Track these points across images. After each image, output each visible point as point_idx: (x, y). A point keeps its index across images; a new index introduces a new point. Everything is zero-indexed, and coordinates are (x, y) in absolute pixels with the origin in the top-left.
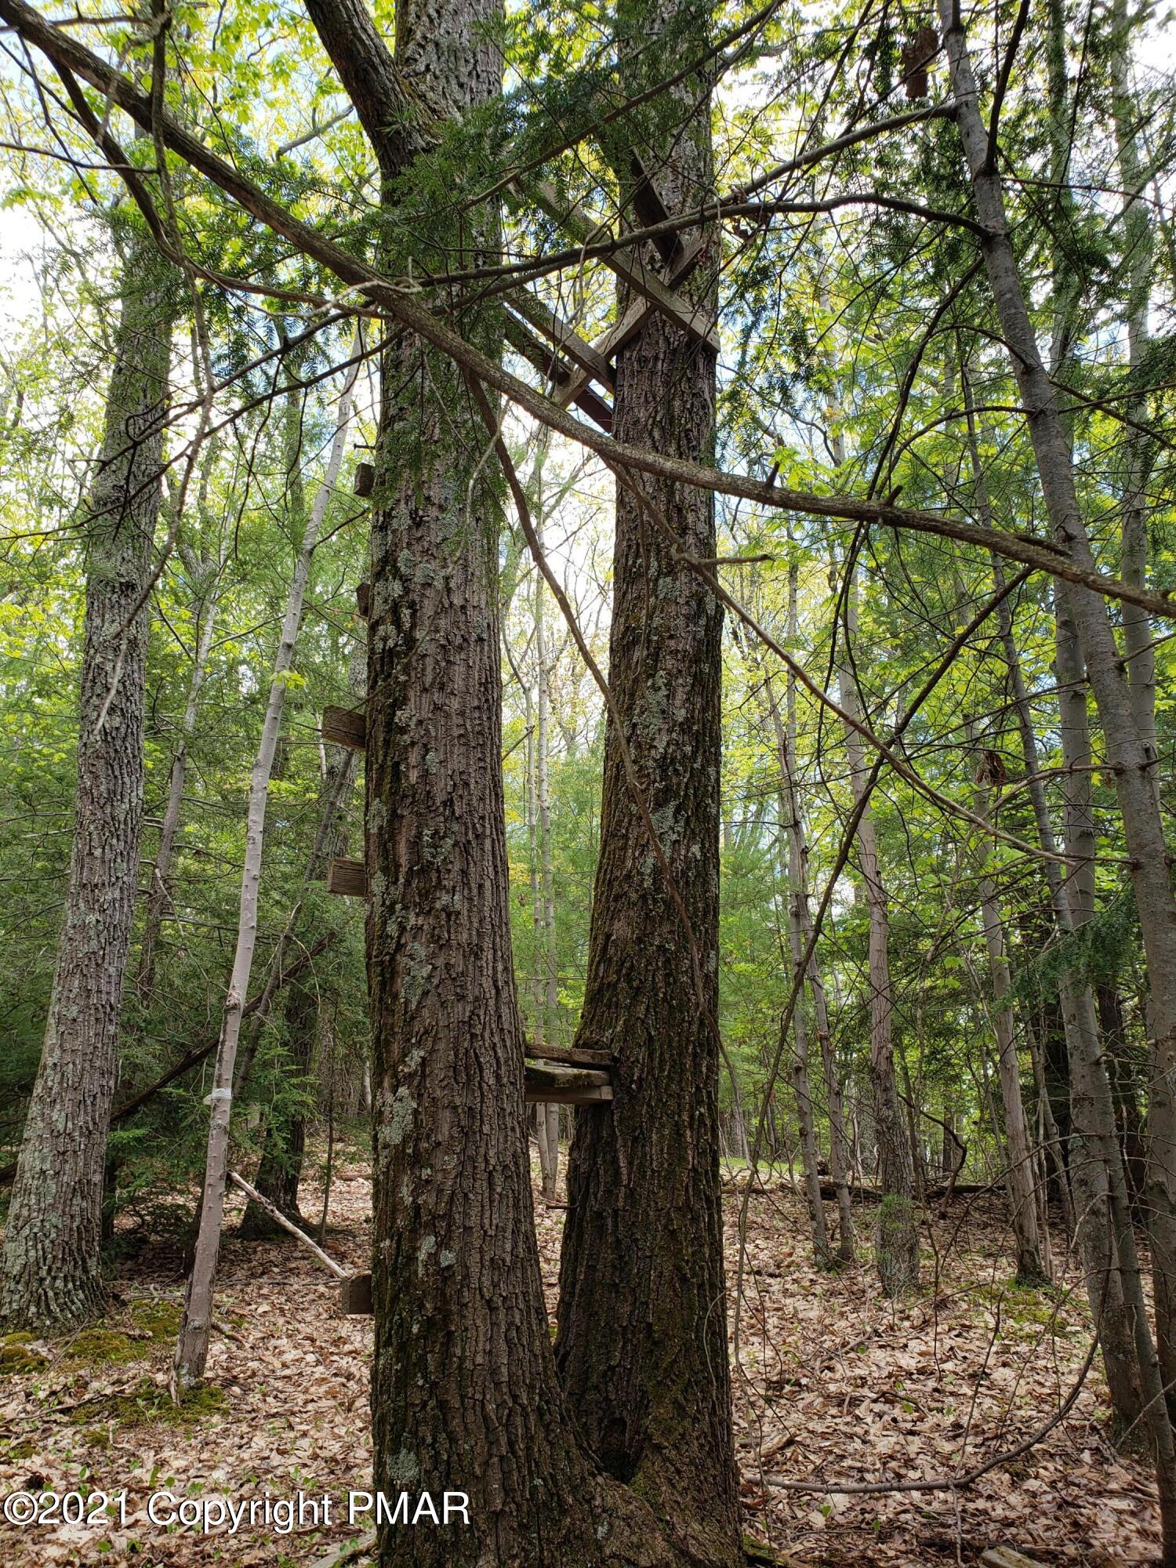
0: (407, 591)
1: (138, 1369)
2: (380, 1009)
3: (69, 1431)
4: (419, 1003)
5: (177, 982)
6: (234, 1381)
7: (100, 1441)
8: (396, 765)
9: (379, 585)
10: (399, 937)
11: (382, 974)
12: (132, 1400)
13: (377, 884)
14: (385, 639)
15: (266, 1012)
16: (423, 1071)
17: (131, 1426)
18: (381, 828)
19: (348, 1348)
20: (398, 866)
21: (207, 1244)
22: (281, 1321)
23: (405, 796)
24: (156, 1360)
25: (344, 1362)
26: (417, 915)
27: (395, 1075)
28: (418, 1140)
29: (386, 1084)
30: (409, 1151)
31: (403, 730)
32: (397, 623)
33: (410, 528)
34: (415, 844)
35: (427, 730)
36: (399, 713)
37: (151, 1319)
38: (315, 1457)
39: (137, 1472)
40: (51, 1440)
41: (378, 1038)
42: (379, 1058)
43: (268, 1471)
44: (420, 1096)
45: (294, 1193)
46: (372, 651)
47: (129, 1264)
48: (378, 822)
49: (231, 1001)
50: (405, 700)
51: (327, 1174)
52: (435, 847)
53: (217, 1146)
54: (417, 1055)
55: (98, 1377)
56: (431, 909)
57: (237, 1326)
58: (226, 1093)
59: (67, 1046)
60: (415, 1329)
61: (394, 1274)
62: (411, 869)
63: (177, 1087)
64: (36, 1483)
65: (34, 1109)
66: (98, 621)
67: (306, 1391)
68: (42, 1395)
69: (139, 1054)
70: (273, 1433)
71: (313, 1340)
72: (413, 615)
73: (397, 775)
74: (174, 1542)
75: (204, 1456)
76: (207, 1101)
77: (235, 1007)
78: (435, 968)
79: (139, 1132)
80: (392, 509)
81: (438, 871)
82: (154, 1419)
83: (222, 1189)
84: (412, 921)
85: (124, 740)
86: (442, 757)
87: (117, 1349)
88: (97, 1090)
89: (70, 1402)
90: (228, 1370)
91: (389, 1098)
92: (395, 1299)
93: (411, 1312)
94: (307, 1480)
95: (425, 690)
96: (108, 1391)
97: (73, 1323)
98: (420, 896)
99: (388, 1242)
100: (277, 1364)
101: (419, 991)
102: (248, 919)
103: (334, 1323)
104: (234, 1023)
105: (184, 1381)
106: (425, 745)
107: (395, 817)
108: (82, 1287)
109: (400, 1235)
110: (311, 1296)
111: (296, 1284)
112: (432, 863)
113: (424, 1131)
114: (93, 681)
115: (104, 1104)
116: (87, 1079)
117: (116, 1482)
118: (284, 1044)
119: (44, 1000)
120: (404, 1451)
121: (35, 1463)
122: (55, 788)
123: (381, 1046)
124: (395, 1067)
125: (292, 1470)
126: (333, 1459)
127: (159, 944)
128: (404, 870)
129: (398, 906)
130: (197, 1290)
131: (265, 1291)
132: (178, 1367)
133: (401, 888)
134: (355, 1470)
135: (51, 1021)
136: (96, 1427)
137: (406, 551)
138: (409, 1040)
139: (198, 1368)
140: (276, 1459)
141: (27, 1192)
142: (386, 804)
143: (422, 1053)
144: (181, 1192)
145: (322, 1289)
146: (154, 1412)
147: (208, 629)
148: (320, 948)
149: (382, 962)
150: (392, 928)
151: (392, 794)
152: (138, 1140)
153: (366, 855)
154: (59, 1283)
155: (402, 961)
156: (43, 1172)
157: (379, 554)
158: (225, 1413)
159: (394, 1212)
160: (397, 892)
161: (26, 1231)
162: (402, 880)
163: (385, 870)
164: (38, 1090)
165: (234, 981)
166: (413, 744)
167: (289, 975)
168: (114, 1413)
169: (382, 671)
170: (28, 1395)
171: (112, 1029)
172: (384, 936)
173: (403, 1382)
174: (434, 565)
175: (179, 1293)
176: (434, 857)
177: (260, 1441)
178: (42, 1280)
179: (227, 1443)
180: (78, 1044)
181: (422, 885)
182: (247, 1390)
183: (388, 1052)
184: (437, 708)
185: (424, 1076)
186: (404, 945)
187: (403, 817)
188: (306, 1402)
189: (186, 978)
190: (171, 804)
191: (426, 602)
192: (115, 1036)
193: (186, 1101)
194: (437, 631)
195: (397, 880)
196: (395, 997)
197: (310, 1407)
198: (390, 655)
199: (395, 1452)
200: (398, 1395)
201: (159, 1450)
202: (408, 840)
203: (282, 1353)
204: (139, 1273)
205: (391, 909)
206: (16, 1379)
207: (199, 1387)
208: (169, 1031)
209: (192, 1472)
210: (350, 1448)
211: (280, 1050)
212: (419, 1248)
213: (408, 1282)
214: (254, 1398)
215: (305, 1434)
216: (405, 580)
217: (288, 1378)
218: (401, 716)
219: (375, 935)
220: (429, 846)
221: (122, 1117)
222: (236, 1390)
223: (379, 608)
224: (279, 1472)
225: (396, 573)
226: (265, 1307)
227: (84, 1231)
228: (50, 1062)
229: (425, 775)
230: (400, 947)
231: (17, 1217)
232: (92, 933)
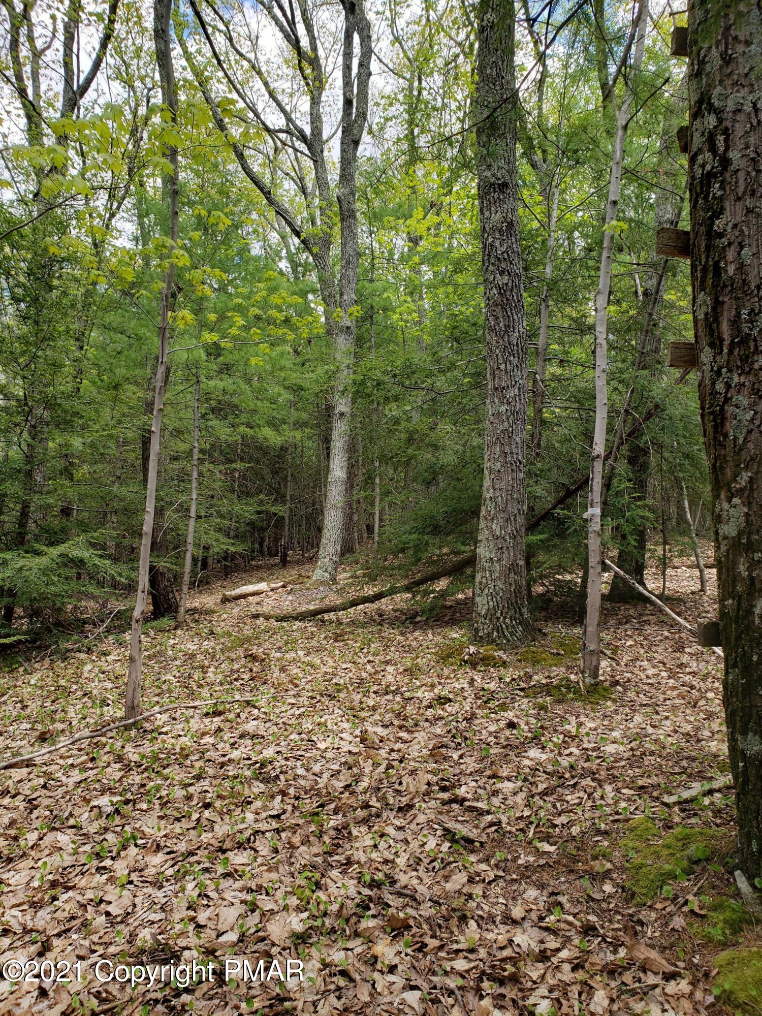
0: (720, 120)
1: (559, 671)
2: (715, 445)
3: (526, 700)
4: (745, 439)
5: (557, 445)
6: (617, 683)
7: (543, 708)
8: (716, 264)
9: (697, 122)
10: (726, 393)
11: (714, 420)
12: (558, 687)
13: (706, 355)
14: (703, 166)
15: (615, 460)
16: (751, 487)
17: (559, 702)
18: (706, 314)
19: (688, 670)
20: (722, 340)
21: (593, 602)
22: (642, 651)
23: (725, 286)
24: (568, 668)
25: (687, 678)
26: (740, 375)
27: (729, 490)
28: (750, 533)
29: (723, 496)
30: (744, 541)
31: (721, 235)
32: (713, 149)
33: (721, 67)
34: (735, 322)
35: (742, 231)
36: (717, 222)
37: (562, 644)
38: (676, 732)
39: (567, 727)
40: (516, 704)
41: (714, 465)
42: (717, 479)
43: (646, 736)
44: (750, 503)
45: (642, 575)
46: (693, 178)
47: (543, 613)
48: (704, 309)
49: (595, 453)
50: (722, 211)
51: (664, 563)
52: (751, 322)
53: (594, 543)
54: (745, 476)
55: (537, 673)
56: (751, 369)
57: (615, 652)
58: (597, 511)
59: (497, 486)
60: (755, 658)
61: (737, 622)
62: (732, 342)
63: (562, 509)
64: (512, 725)
65: (482, 524)
66: (487, 214)
67: (664, 693)
68: (508, 680)
69: (539, 490)
70: (646, 715)
71: (664, 664)
72: (726, 140)
73: (717, 271)
74: (594, 767)
75: (605, 723)
76: (585, 516)
77: (598, 456)
78: (756, 413)
79: (542, 537)
80: (705, 56)
81: (755, 340)
82: (572, 699)
83: (599, 569)
84: (736, 379)
85: (512, 290)
86: (754, 251)
87: (545, 660)
88: (516, 512)
89: (523, 685)
90: (613, 676)
91: (726, 506)
92: (738, 638)
93: (752, 648)
94: (672, 744)
95: (739, 199)
96: (544, 681)
97: (518, 643)
98: (741, 360)
99: (730, 601)
100: (643, 676)
101: (745, 431)
102: (602, 398)
103: (678, 655)
104: (598, 466)
105: (587, 680)
106: (740, 244)
107: (717, 304)
108: (520, 623)
109: (740, 597)
110: (659, 638)
111: (648, 630)
112: (750, 335)
113: (754, 528)
114: (489, 255)
115: (521, 520)
116: (509, 505)
117: (556, 731)
118: (630, 480)
119: (480, 461)
120: (751, 734)
121: (510, 715)
122: (472, 330)
123: (717, 470)
124: (729, 484)
125: (662, 737)
126: (688, 734)
127: (543, 422)
128: (727, 343)
129: (724, 370)
130: (589, 629)
131: (629, 633)
132: (583, 672)
133: (725, 357)
134: (703, 743)
135: (486, 472)
136: (540, 700)
137: (719, 88)
138: (738, 465)
139: (595, 673)
140: (650, 730)
141: (484, 570)
142: (710, 295)
143: (750, 474)
144: (571, 573)
145: (666, 633)
146: (571, 695)
147: (555, 206)
148: (649, 416)
149: (713, 413)
150: (720, 387)
151: (714, 286)
152: (541, 541)
153: (696, 336)
154: (508, 621)
155: (729, 409)
156: (491, 559)
157: (695, 98)
158: (614, 701)
159: (734, 582)
160: (722, 359)
161: (486, 591)
162: (725, 351)
163: (712, 345)
164: (483, 513)
165: (596, 440)
166: (730, 244)
167: (629, 435)
168: (549, 694)
169: (702, 193)
170: (500, 679)
171: (521, 475)
172: (713, 393)
173: (748, 691)
174: (744, 92)
175: (577, 631)
176: (751, 330)
177: (638, 718)
178: (498, 618)
179: (619, 717)
180: (502, 485)
181: (742, 353)
182: (626, 689)
183: (723, 474)
184: (749, 211)
185: (752, 490)
186: (731, 398)
187: (723, 303)
188: (665, 700)
189: (562, 442)
190: (542, 331)
191: (737, 125)
192: (523, 479)
193: (569, 518)
194: (747, 147)
195: (722, 351)
196: (726, 436)
197: (668, 702)
198: (708, 178)
199: (744, 733)
200: (744, 699)
201: (577, 717)
202: (729, 320)
203: (645, 670)
204: (550, 618)
205: (719, 373)
206: (492, 670)
207: (596, 684)
208: (555, 475)
209: (599, 731)
210: (698, 729)
211: (628, 484)
212: (755, 606)
213: (748, 628)
214: (631, 694)
215: (667, 718)
216: (718, 112)
217: (652, 685)
218: (719, 224)
219: (706, 394)
220: (747, 322)
221: (531, 528)
222: (619, 688)
223: (697, 141)
224: (654, 737)
225: (711, 108)
226: (630, 642)
227: (518, 591)
228: (488, 496)
229: (741, 267)
230: (727, 400)
231: (481, 583)
232: (504, 418)
